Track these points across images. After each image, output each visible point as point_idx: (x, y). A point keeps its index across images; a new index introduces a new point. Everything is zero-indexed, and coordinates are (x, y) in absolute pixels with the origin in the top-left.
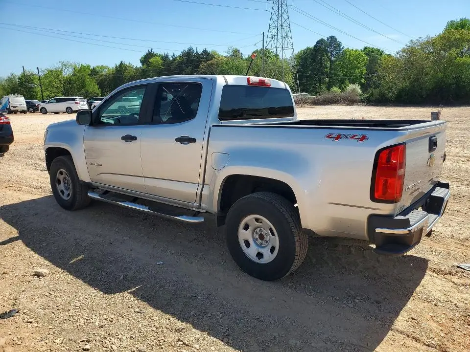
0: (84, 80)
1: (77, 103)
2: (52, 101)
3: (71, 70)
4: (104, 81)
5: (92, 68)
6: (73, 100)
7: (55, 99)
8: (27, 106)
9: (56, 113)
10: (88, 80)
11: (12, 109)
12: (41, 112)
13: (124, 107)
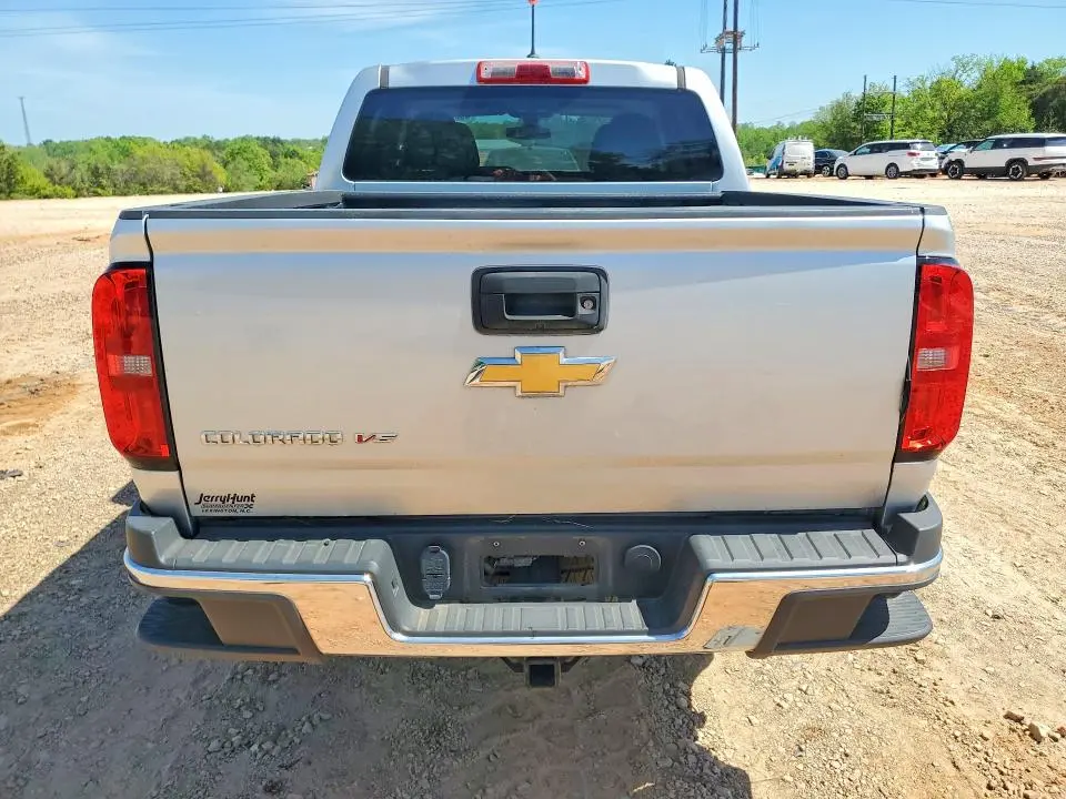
0: (997, 98)
1: (913, 154)
2: (863, 150)
3: (977, 75)
4: (1050, 97)
5: (1029, 66)
6: (906, 146)
7: (868, 147)
8: (816, 161)
9: (869, 177)
10: (1007, 98)
11: (787, 167)
12: (837, 175)
13: (1022, 162)
